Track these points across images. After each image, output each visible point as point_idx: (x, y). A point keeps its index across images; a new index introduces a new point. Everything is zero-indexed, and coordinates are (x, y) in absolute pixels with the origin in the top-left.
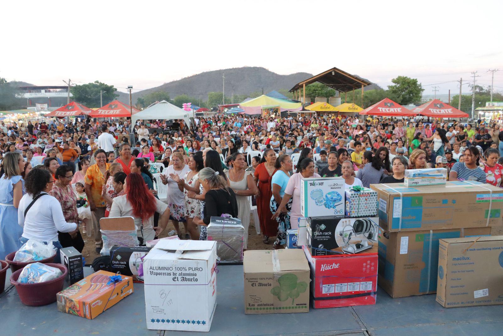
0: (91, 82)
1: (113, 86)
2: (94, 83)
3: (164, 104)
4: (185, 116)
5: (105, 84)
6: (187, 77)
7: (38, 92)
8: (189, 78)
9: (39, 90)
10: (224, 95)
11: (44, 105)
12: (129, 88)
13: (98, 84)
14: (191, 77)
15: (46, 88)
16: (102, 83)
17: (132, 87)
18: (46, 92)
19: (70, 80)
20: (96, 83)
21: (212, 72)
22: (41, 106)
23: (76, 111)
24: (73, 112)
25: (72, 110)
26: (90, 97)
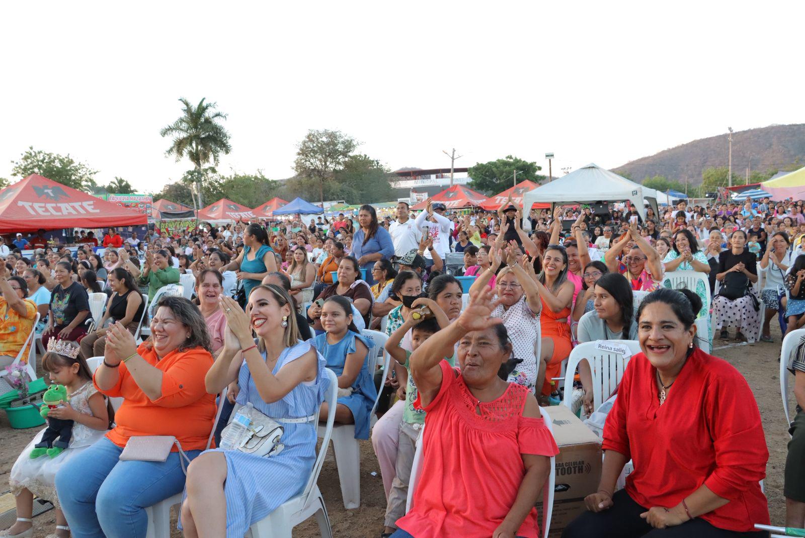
0: (500, 159)
1: (535, 163)
2: (505, 159)
3: (591, 169)
4: (635, 193)
5: (523, 160)
6: (666, 149)
7: (427, 179)
8: (669, 150)
9: (428, 176)
10: (732, 174)
11: (423, 194)
12: (547, 156)
13: (512, 160)
14: (673, 149)
15: (438, 172)
16: (518, 158)
17: (552, 156)
18: (437, 177)
19: (454, 151)
20: (508, 159)
21: (710, 139)
22: (418, 197)
23: (460, 200)
24: (455, 201)
25: (455, 198)
26: (498, 182)
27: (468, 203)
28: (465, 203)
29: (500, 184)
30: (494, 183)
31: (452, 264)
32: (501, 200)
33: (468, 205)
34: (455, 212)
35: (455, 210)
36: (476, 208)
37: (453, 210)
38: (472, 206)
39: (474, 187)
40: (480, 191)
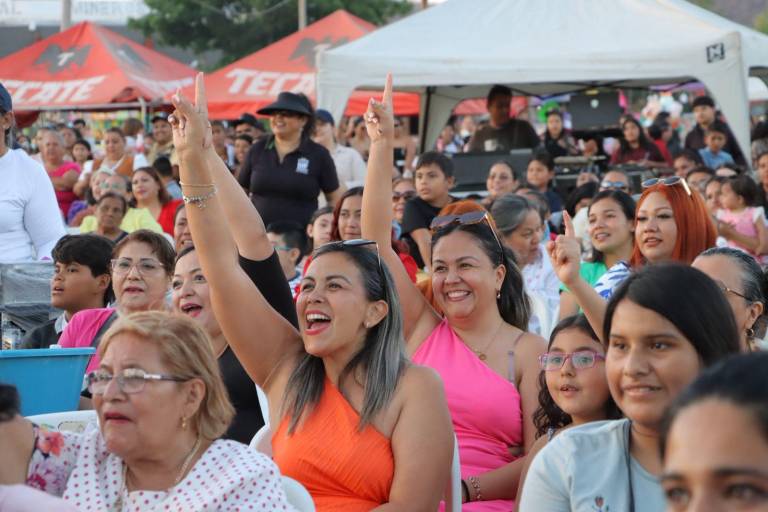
4: (715, 53)
23: (98, 80)
24: (78, 83)
25: (77, 72)
26: (243, 17)
27: (129, 90)
28: (116, 90)
29: (248, 25)
30: (229, 22)
31: (23, 302)
32: (248, 82)
33: (129, 98)
34: (77, 122)
35: (79, 116)
36: (157, 109)
37: (74, 116)
38: (142, 103)
39: (157, 36)
40: (177, 49)
